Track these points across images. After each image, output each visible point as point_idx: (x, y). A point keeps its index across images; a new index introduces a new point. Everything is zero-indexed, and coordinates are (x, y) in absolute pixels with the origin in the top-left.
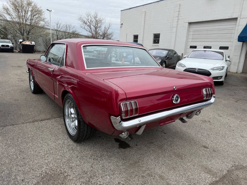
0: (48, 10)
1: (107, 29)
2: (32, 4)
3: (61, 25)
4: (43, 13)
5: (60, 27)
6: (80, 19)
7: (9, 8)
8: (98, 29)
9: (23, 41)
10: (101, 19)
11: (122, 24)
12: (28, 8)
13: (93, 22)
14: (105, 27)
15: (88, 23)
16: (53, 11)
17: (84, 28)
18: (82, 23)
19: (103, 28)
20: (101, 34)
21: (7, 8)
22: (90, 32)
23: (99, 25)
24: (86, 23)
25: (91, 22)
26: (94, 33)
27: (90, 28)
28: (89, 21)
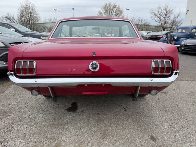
0: (127, 9)
1: (177, 17)
2: (116, 7)
3: (136, 20)
4: (123, 12)
5: (135, 21)
6: (152, 12)
7: (102, 12)
8: (166, 19)
9: (107, 35)
10: (171, 9)
11: (188, 10)
12: (113, 10)
13: (163, 13)
14: (174, 17)
15: (159, 15)
16: (130, 9)
17: (155, 19)
18: (153, 15)
19: (172, 18)
20: (170, 22)
21: (101, 12)
22: (159, 22)
23: (168, 15)
24: (156, 15)
25: (161, 14)
26: (163, 23)
27: (160, 19)
28: (160, 13)
